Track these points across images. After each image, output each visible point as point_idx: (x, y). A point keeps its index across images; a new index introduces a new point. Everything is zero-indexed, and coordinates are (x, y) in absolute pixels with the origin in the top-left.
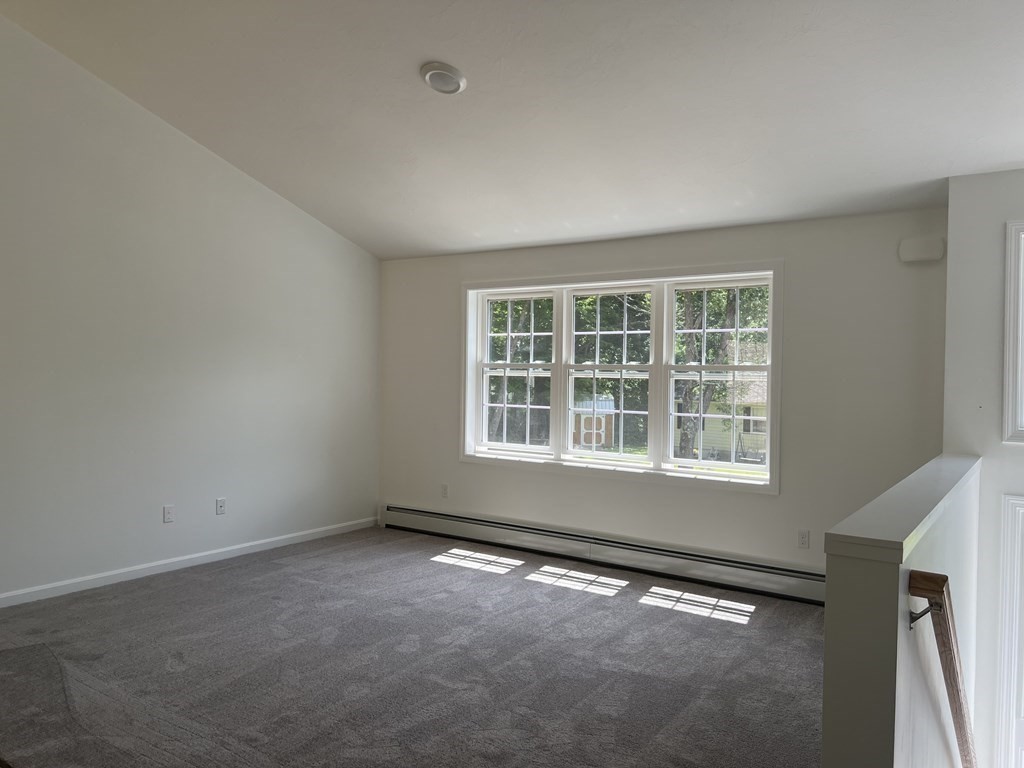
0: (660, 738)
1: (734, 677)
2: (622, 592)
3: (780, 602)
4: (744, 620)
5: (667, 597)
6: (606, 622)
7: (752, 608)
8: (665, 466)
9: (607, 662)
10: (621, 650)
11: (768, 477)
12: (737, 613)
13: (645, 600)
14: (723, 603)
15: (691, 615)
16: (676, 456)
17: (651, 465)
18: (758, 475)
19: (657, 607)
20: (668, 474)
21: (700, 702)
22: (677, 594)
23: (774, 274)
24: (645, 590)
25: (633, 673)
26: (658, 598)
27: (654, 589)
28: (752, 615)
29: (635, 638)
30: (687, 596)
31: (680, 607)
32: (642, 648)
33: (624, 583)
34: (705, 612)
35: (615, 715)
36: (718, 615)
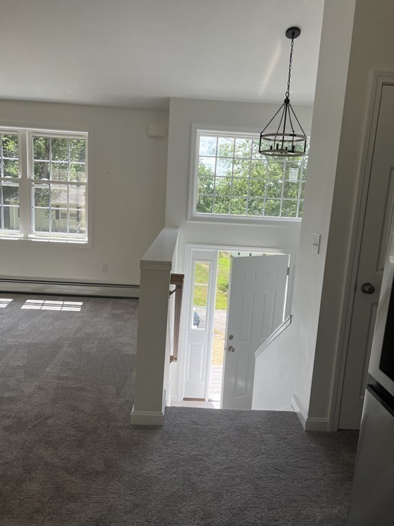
0: (48, 370)
1: (78, 335)
2: (10, 305)
3: (94, 299)
4: (79, 309)
5: (37, 304)
6: (4, 321)
7: (81, 304)
8: (30, 236)
9: (10, 341)
10: (17, 333)
11: (87, 239)
12: (75, 307)
13: (24, 307)
14: (66, 303)
15: (51, 311)
16: (36, 230)
17: (22, 236)
18: (83, 239)
19: (32, 309)
20: (33, 240)
21: (64, 350)
22: (42, 302)
23: (89, 134)
24: (24, 303)
25: (26, 343)
26: (31, 305)
27: (28, 301)
28: (82, 306)
29: (24, 326)
30: (47, 302)
31: (44, 308)
32: (28, 330)
33: (10, 300)
34: (58, 309)
35: (21, 365)
36: (65, 309)
